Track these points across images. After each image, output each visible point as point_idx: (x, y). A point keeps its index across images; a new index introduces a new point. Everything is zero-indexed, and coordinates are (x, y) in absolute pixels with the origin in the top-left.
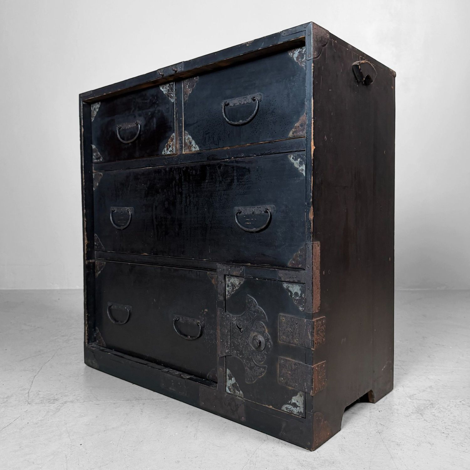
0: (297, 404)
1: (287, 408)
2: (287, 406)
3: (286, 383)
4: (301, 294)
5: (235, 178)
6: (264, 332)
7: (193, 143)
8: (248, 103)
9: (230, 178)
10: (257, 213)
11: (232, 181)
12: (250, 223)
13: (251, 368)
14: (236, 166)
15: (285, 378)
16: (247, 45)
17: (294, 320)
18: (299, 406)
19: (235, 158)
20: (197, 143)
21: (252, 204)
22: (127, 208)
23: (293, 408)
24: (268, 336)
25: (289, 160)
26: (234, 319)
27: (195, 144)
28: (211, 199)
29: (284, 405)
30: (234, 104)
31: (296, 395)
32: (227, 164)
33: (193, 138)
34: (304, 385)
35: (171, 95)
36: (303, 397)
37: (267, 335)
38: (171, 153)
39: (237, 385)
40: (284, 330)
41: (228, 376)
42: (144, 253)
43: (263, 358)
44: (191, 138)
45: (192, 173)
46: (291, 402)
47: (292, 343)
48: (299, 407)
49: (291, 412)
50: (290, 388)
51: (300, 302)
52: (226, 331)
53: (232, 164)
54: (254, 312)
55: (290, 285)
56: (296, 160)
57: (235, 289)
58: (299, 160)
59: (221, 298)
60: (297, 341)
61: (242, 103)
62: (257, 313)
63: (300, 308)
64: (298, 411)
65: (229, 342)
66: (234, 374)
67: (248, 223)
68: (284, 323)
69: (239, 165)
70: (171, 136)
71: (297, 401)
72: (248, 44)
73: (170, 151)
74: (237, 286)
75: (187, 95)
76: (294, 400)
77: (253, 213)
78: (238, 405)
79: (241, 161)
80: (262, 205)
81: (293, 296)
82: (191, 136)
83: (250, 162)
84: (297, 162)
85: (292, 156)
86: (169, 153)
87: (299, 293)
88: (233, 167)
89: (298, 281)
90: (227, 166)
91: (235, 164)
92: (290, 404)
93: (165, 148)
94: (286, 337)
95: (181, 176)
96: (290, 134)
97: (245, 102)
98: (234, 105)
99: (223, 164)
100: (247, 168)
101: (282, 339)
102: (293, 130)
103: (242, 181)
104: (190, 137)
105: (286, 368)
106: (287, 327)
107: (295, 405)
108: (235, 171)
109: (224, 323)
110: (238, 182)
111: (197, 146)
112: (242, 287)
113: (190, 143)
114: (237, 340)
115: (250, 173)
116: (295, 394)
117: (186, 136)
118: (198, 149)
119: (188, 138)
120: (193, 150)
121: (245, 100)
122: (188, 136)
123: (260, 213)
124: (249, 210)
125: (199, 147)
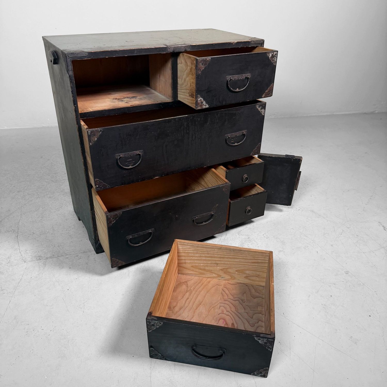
7: (204, 103)
8: (243, 79)
12: (234, 141)
20: (207, 103)
21: (236, 131)
25: (256, 108)
28: (210, 133)
30: (235, 79)
32: (222, 112)
44: (203, 100)
45: (198, 120)
56: (259, 107)
58: (261, 107)
61: (240, 79)
69: (229, 112)
75: (201, 70)
77: (236, 135)
79: (231, 110)
80: (241, 131)
82: (203, 98)
88: (226, 114)
97: (242, 79)
98: (235, 80)
100: (234, 113)
103: (231, 121)
104: (202, 99)
108: (227, 116)
110: (228, 121)
111: (207, 104)
113: (202, 103)
115: (236, 116)
117: (198, 98)
118: (207, 106)
119: (200, 99)
120: (204, 107)
121: (242, 77)
122: (201, 98)
123: (239, 135)
124: (234, 134)
125: (208, 105)
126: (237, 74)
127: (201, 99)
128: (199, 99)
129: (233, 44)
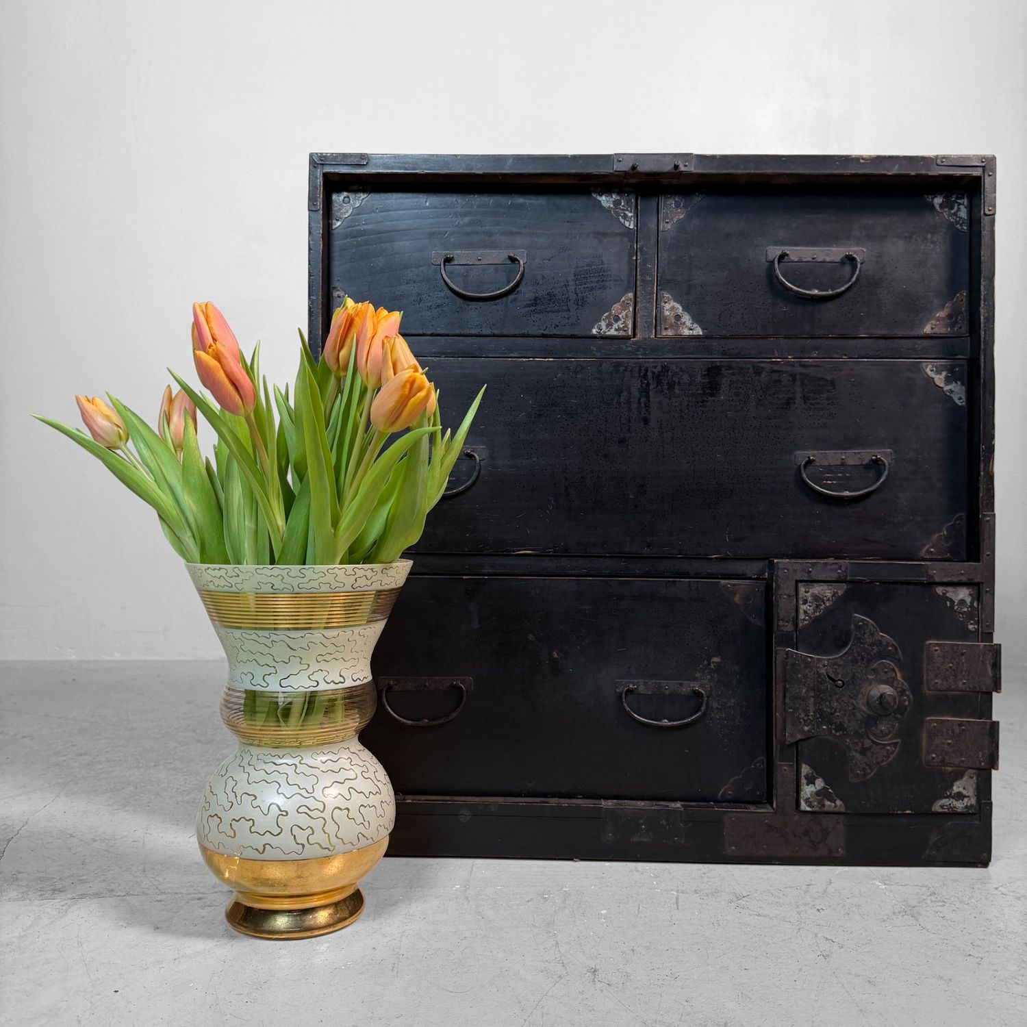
0: (965, 792)
1: (942, 807)
2: (944, 801)
3: (942, 761)
4: (972, 602)
5: (799, 395)
6: (895, 678)
7: (687, 319)
9: (786, 396)
10: (851, 462)
11: (790, 401)
12: (835, 482)
13: (863, 752)
14: (801, 374)
15: (939, 753)
17: (957, 649)
18: (967, 795)
19: (796, 358)
20: (695, 319)
21: (840, 446)
23: (955, 803)
24: (903, 684)
25: (923, 373)
26: (823, 662)
27: (691, 321)
28: (732, 433)
29: (937, 801)
30: (801, 258)
31: (962, 778)
32: (776, 368)
33: (686, 308)
34: (978, 757)
35: (627, 212)
36: (975, 778)
37: (900, 683)
38: (622, 333)
39: (830, 790)
40: (939, 668)
41: (806, 778)
42: (520, 551)
43: (893, 726)
44: (680, 308)
45: (681, 379)
46: (951, 794)
47: (954, 690)
48: (968, 797)
49: (952, 810)
50: (950, 769)
51: (969, 616)
52: (804, 690)
53: (789, 369)
54: (872, 645)
55: (950, 589)
56: (938, 372)
57: (822, 607)
58: (944, 374)
59: (789, 627)
60: (964, 683)
61: (820, 259)
62: (878, 646)
63: (971, 627)
64: (965, 804)
65: (812, 709)
66: (819, 770)
67: (829, 482)
68: (939, 656)
69: (808, 372)
70: (623, 299)
71: (964, 788)
73: (616, 330)
74: (828, 600)
75: (672, 220)
76: (956, 789)
77: (843, 462)
78: (827, 828)
79: (813, 364)
80: (863, 449)
81: (956, 608)
82: (681, 303)
83: (835, 369)
84: (941, 377)
85: (930, 366)
86: (612, 332)
87: (968, 600)
88: (793, 376)
89: (970, 579)
90: (778, 371)
91: (798, 370)
92: (950, 797)
93: (603, 321)
94: (943, 680)
95: (648, 385)
96: (926, 328)
97: (827, 258)
98: (798, 260)
99: (768, 367)
100: (828, 378)
101: (934, 682)
102: (933, 322)
103: (816, 403)
104: (678, 306)
105: (942, 735)
106: (944, 663)
107: (960, 796)
108: (798, 383)
109: (800, 676)
110: (805, 403)
111: (696, 325)
112: (842, 602)
113: (678, 317)
114: (828, 703)
115: (834, 388)
116: (958, 775)
117: (666, 303)
118: (698, 331)
119: (671, 307)
120: (686, 332)
121: (827, 255)
122: (673, 303)
123: (859, 463)
124: (833, 457)
125: (703, 329)
126: (807, 245)
127: (673, 308)
128: (667, 306)
129: (862, 161)
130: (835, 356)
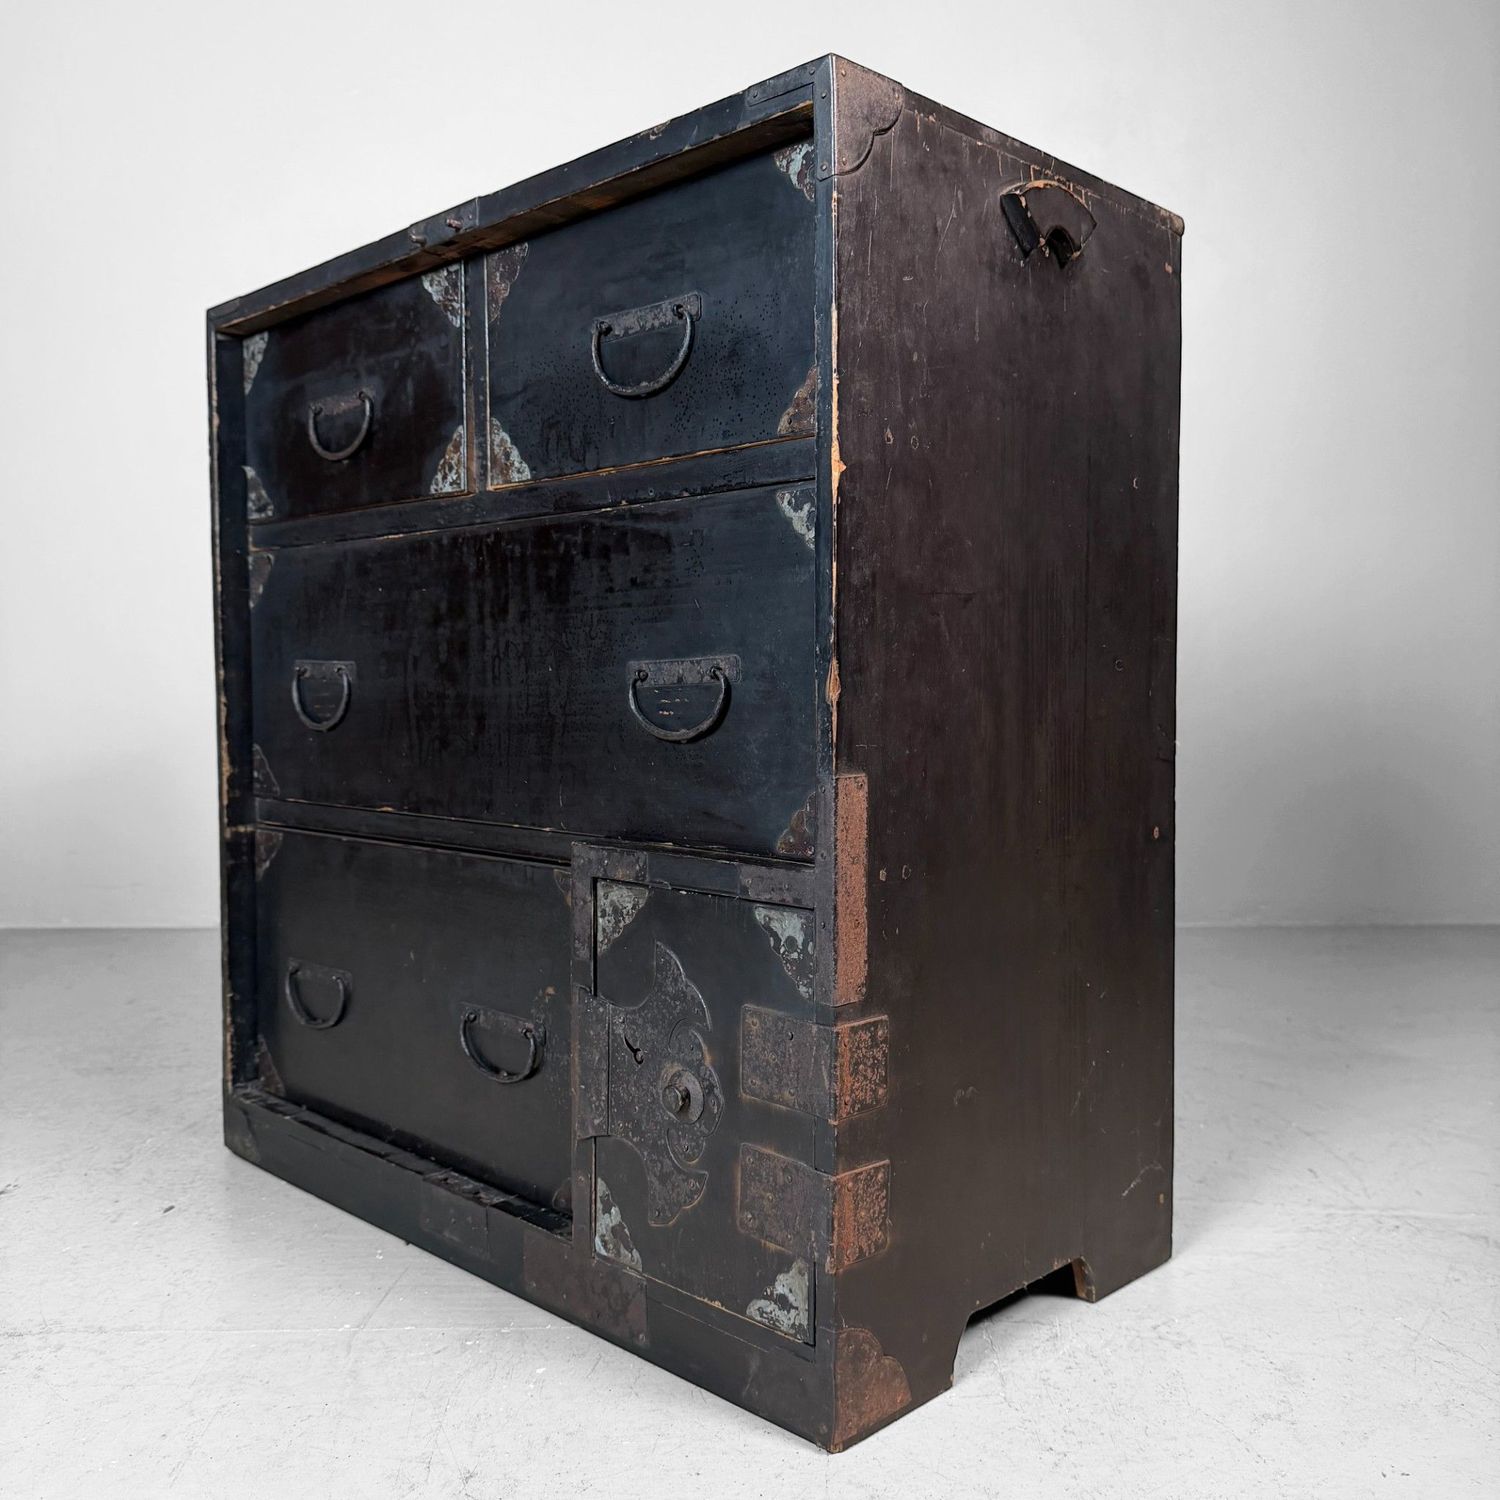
0: (791, 1298)
1: (761, 1312)
2: (762, 1303)
3: (761, 1230)
4: (805, 944)
6: (701, 1062)
7: (515, 455)
8: (662, 324)
10: (690, 679)
12: (672, 713)
13: (663, 1178)
14: (634, 530)
15: (756, 1213)
16: (653, 138)
17: (783, 1028)
18: (795, 1304)
19: (630, 502)
20: (525, 456)
21: (678, 652)
22: (338, 664)
23: (778, 1312)
24: (711, 1075)
25: (778, 510)
26: (619, 1020)
27: (519, 459)
28: (564, 635)
29: (754, 1301)
30: (627, 330)
31: (788, 1272)
32: (606, 522)
33: (515, 441)
34: (809, 1239)
35: (454, 304)
36: (806, 1277)
37: (708, 1072)
38: (455, 489)
39: (626, 1230)
40: (757, 1057)
41: (602, 1202)
42: (383, 806)
43: (698, 1146)
44: (509, 440)
45: (512, 551)
46: (772, 1293)
47: (778, 1102)
48: (797, 1308)
49: (774, 1324)
50: (772, 1246)
51: (803, 967)
52: (597, 1058)
53: (620, 523)
54: (675, 998)
55: (773, 914)
56: (797, 508)
57: (622, 925)
58: (806, 507)
59: (584, 953)
60: (792, 1094)
61: (648, 326)
62: (682, 1002)
63: (802, 989)
64: (792, 1322)
65: (604, 1091)
66: (617, 1197)
67: (665, 713)
68: (757, 1036)
69: (640, 525)
70: (455, 436)
71: (791, 1291)
72: (654, 134)
73: (451, 484)
74: (628, 914)
75: (497, 303)
76: (780, 1289)
77: (680, 680)
78: (628, 1294)
79: (647, 511)
80: (704, 654)
81: (782, 951)
82: (510, 433)
83: (671, 517)
84: (802, 515)
85: (787, 496)
86: (448, 489)
87: (800, 939)
88: (624, 533)
89: (796, 900)
90: (608, 528)
91: (629, 523)
92: (769, 1298)
93: (439, 474)
94: (762, 1080)
95: (483, 564)
96: (782, 423)
97: (657, 323)
98: (626, 333)
99: (597, 521)
100: (663, 534)
101: (753, 1087)
102: (791, 410)
104: (506, 437)
105: (760, 1182)
106: (764, 1049)
107: (783, 1302)
109: (592, 1033)
111: (524, 465)
112: (643, 916)
113: (507, 455)
114: (625, 1086)
115: (670, 551)
116: (784, 1265)
117: (496, 434)
118: (527, 474)
119: (500, 439)
120: (515, 478)
121: (657, 316)
122: (503, 434)
123: (698, 680)
124: (669, 668)
125: (531, 470)
127: (503, 441)
128: (497, 440)
130: (675, 493)
